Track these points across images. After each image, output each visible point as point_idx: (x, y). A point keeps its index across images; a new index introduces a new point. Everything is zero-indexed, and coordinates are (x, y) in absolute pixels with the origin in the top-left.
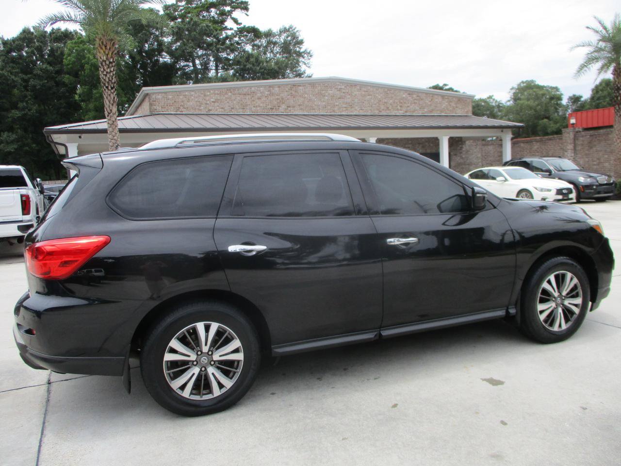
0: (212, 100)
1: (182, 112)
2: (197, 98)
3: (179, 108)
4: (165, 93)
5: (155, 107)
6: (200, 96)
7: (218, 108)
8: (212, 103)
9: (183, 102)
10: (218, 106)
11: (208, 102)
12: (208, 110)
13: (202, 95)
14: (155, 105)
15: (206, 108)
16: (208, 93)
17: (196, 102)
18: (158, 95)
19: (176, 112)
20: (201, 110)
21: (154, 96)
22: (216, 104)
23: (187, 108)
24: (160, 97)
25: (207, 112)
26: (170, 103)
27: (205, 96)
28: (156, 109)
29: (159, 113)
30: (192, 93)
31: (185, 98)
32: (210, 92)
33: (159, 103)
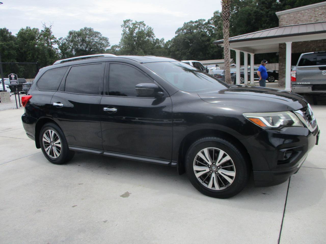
0: (320, 13)
1: (299, 23)
2: (309, 13)
3: (297, 21)
4: (289, 13)
5: (282, 23)
6: (311, 12)
7: (323, 18)
8: (320, 16)
9: (299, 17)
10: (324, 17)
11: (317, 15)
12: (316, 20)
13: (313, 11)
14: (282, 22)
15: (315, 19)
16: (318, 10)
17: (309, 16)
18: (285, 15)
19: (295, 24)
20: (311, 21)
21: (282, 17)
22: (323, 16)
23: (302, 21)
24: (285, 16)
25: (315, 22)
26: (291, 19)
27: (315, 11)
28: (282, 24)
29: (284, 26)
30: (306, 11)
31: (302, 15)
32: (318, 8)
33: (285, 20)
